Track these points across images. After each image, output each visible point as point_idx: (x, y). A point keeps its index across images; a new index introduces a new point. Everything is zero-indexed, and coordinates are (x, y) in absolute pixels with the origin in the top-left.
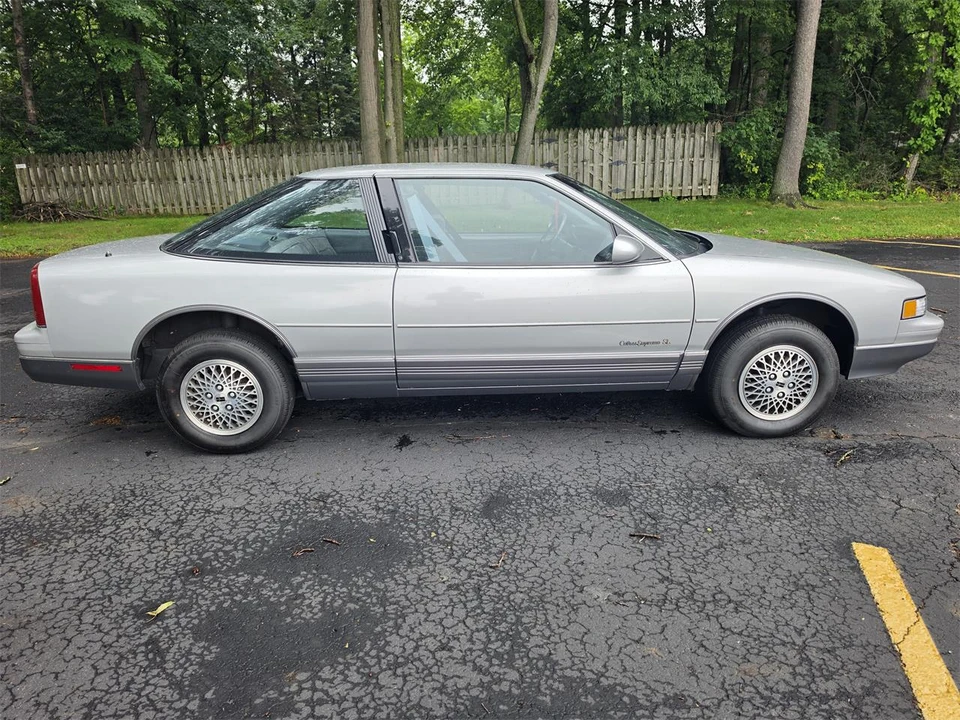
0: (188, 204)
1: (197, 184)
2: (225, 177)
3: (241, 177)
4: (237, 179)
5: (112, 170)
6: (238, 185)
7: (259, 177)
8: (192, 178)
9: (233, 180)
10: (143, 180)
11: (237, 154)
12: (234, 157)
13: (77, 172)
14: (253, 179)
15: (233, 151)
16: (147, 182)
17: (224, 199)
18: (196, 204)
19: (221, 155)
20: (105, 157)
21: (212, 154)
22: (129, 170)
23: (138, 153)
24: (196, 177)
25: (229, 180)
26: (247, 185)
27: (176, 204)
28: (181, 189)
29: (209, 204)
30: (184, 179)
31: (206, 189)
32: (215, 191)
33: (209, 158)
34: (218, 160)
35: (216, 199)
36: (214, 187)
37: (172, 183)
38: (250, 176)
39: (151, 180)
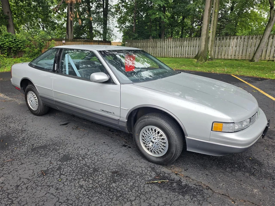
0: (159, 54)
1: (162, 49)
2: (169, 47)
3: (173, 47)
4: (172, 48)
5: (144, 44)
6: (171, 49)
7: (177, 47)
8: (161, 47)
9: (171, 48)
10: (150, 47)
11: (173, 41)
12: (172, 41)
13: (137, 45)
14: (176, 48)
15: (172, 40)
16: (151, 48)
17: (167, 53)
18: (161, 54)
19: (169, 41)
20: (143, 41)
21: (167, 41)
22: (147, 44)
23: (150, 40)
24: (162, 47)
25: (169, 48)
26: (174, 49)
27: (156, 54)
28: (158, 50)
30: (159, 47)
31: (164, 50)
32: (165, 51)
33: (166, 42)
34: (168, 43)
35: (165, 53)
36: (165, 50)
37: (156, 48)
38: (175, 47)
39: (152, 47)
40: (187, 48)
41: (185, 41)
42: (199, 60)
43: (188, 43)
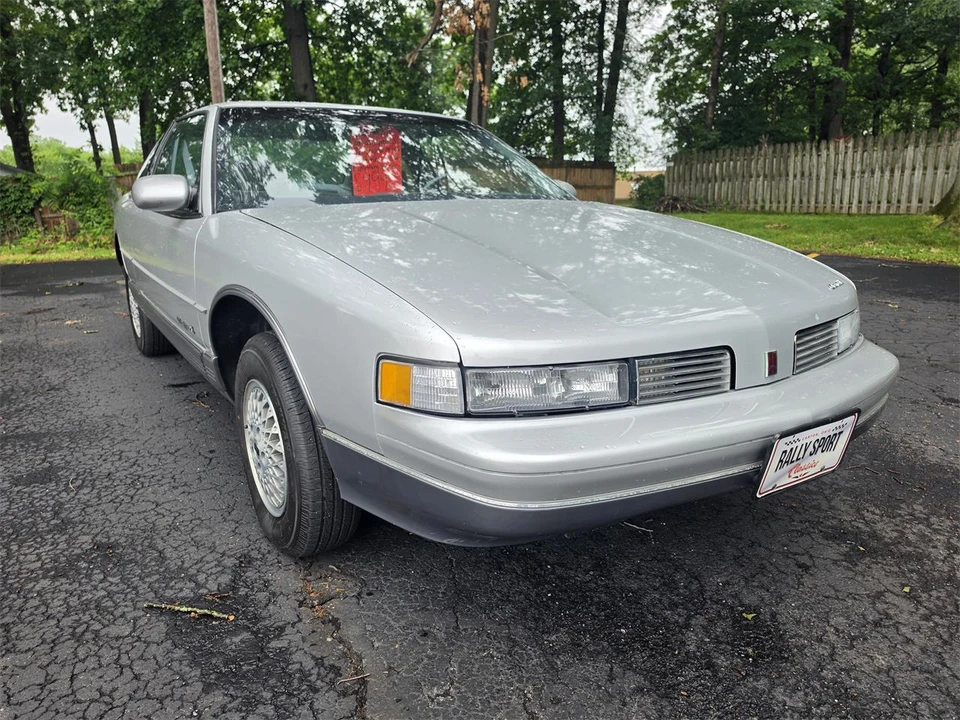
0: (793, 202)
1: (807, 181)
2: (835, 174)
3: (853, 173)
4: (848, 176)
5: (735, 167)
6: (848, 182)
7: (873, 172)
8: (803, 174)
9: (844, 176)
10: (758, 176)
11: (854, 147)
12: (850, 151)
13: (707, 169)
14: (866, 175)
15: (850, 145)
16: (761, 178)
17: (829, 197)
18: (801, 202)
19: (836, 149)
20: (731, 155)
21: (828, 149)
22: (749, 166)
23: (760, 149)
24: (807, 173)
25: (839, 177)
26: (857, 182)
27: (782, 201)
28: (790, 185)
29: (813, 203)
30: (795, 176)
31: (814, 186)
32: (822, 189)
33: (824, 153)
34: (832, 156)
35: (821, 197)
36: (822, 184)
37: (784, 179)
38: (863, 172)
39: (765, 177)
40: (918, 173)
41: (911, 149)
42: (950, 218)
43: (925, 155)
